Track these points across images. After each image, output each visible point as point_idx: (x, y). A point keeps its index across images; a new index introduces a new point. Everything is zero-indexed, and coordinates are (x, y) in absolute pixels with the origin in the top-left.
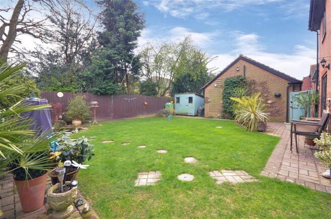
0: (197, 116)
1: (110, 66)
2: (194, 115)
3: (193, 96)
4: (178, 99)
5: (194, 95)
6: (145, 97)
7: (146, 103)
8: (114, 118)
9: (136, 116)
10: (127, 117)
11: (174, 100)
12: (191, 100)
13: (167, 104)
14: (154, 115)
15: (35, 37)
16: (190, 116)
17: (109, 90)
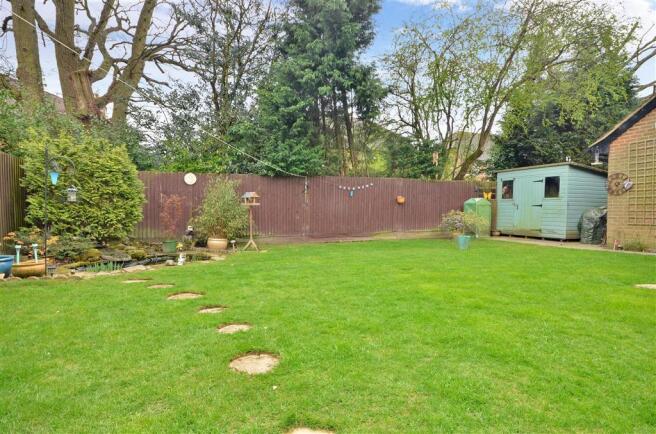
0: (578, 240)
1: (295, 102)
2: (564, 237)
3: (562, 172)
4: (509, 185)
5: (566, 169)
6: (400, 182)
7: (401, 200)
8: (312, 237)
9: (371, 236)
10: (346, 235)
11: (494, 191)
12: (552, 186)
13: (470, 201)
14: (426, 233)
15: (185, 68)
16: (547, 239)
17: (293, 163)
